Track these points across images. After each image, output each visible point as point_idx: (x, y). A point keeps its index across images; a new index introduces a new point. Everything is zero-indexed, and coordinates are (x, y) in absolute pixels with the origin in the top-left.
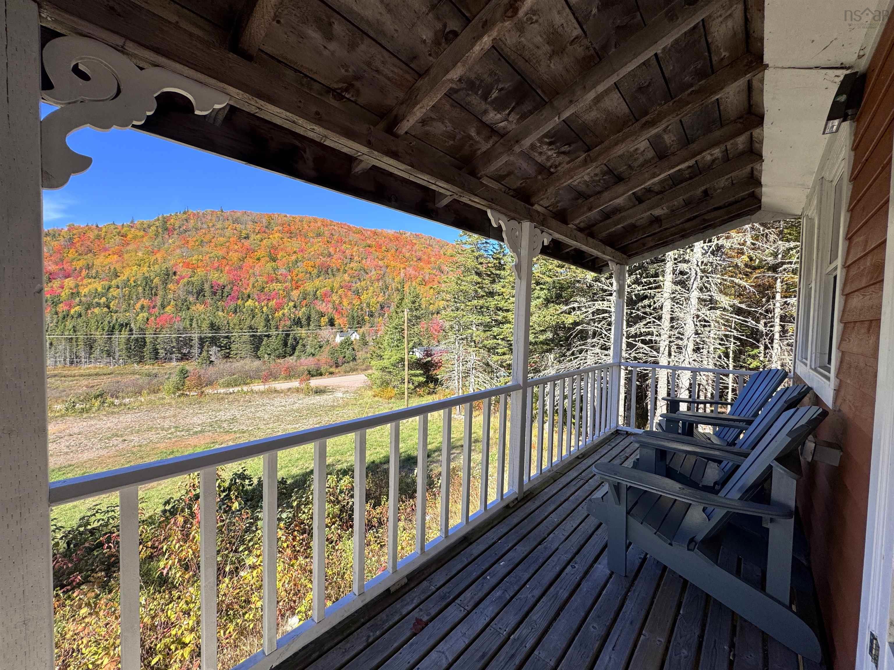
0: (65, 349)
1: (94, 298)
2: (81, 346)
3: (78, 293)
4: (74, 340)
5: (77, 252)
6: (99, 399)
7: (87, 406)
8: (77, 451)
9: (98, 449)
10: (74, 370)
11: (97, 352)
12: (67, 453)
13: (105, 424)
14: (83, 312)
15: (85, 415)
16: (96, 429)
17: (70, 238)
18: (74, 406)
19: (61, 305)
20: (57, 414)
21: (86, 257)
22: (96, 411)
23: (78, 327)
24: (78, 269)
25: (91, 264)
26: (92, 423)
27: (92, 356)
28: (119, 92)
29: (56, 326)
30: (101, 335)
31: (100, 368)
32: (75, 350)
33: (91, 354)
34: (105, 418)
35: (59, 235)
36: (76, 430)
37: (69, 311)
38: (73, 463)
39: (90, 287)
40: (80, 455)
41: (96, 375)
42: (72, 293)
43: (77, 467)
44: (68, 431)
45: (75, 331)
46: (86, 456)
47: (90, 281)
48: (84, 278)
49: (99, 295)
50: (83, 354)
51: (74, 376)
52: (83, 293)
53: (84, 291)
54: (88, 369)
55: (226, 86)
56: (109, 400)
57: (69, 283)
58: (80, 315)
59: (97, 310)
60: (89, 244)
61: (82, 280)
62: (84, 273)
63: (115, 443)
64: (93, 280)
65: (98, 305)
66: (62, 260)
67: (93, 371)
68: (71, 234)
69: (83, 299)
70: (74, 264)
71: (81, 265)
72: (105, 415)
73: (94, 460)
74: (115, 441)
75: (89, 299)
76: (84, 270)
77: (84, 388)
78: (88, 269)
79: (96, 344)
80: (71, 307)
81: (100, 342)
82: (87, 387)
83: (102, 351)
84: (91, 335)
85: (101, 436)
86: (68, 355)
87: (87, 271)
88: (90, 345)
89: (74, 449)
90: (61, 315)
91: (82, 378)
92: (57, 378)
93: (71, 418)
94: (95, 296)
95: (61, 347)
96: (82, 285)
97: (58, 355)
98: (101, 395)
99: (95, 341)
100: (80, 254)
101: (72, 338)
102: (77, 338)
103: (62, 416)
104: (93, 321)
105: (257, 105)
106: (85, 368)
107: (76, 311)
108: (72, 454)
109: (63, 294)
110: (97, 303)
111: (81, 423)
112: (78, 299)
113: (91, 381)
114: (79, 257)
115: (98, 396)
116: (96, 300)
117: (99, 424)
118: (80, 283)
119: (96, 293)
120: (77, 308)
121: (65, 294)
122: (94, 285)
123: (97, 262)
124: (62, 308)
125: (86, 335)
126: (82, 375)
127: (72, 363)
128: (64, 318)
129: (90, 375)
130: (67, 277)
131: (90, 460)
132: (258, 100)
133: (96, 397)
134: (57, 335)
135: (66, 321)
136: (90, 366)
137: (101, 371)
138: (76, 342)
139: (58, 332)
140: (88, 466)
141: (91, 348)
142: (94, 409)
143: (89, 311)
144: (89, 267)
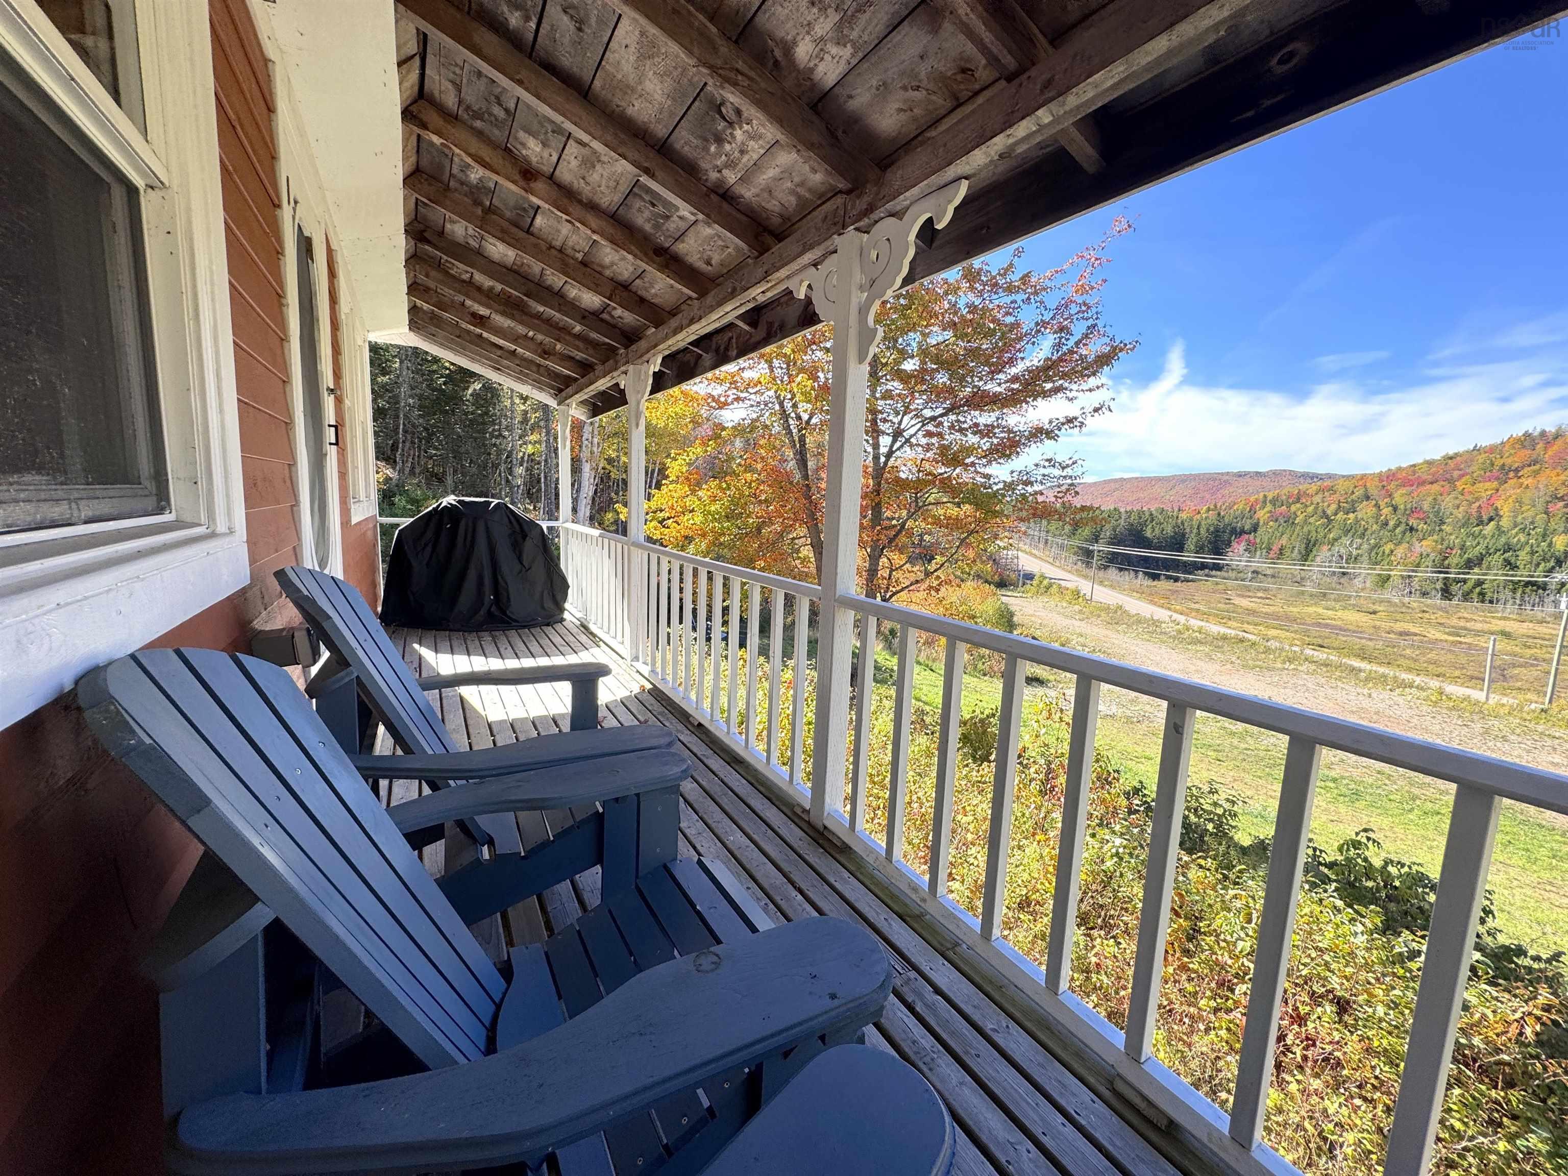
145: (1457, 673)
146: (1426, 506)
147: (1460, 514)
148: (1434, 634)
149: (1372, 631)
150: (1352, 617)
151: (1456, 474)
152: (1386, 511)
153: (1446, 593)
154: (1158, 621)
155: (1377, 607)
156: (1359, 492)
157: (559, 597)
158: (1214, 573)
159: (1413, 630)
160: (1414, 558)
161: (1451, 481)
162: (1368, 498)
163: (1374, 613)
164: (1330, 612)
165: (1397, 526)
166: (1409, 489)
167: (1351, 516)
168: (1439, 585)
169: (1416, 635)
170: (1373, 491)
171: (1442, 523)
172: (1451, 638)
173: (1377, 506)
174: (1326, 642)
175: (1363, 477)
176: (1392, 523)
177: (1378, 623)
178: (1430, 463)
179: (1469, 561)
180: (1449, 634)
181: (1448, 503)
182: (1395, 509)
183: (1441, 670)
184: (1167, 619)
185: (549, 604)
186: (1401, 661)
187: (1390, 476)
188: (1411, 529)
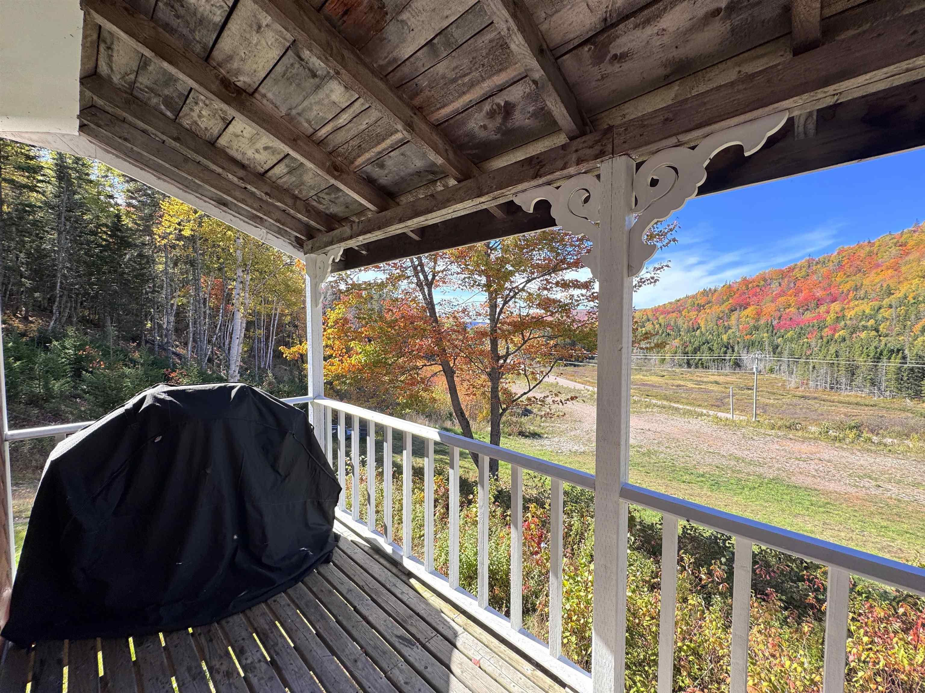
0: (826, 373)
1: (860, 321)
2: (843, 372)
3: (844, 316)
4: (836, 365)
5: (845, 274)
6: (854, 431)
7: (841, 436)
8: (825, 478)
9: (846, 484)
10: (835, 395)
11: (859, 380)
12: (814, 476)
13: (857, 460)
14: (847, 336)
15: (837, 445)
16: (847, 462)
17: (839, 262)
18: (827, 432)
19: (826, 330)
20: (811, 436)
21: (854, 278)
22: (850, 443)
23: (841, 353)
24: (845, 291)
25: (859, 285)
26: (844, 454)
27: (854, 383)
28: (675, 169)
29: (820, 350)
30: (865, 362)
31: (861, 397)
32: (835, 375)
33: (852, 381)
34: (858, 453)
35: (829, 261)
36: (827, 458)
37: (833, 335)
38: (819, 488)
39: (856, 309)
40: (827, 484)
41: (856, 404)
42: (838, 317)
43: (823, 494)
44: (818, 455)
45: (837, 356)
46: (832, 486)
47: (856, 303)
48: (851, 300)
49: (866, 317)
50: (844, 380)
51: (833, 402)
52: (849, 317)
53: (850, 314)
54: (848, 396)
55: (776, 105)
56: (865, 435)
57: (836, 307)
58: (844, 340)
59: (863, 335)
60: (858, 263)
61: (848, 302)
62: (851, 295)
63: (867, 485)
64: (861, 302)
65: (865, 328)
66: (830, 285)
67: (853, 400)
68: (840, 257)
69: (848, 322)
70: (841, 287)
71: (849, 288)
72: (859, 451)
73: (840, 494)
74: (866, 482)
75: (855, 322)
76: (851, 292)
77: (842, 416)
78: (856, 290)
79: (858, 371)
80: (835, 331)
81: (864, 369)
82: (846, 415)
83: (865, 379)
84: (854, 361)
85: (851, 471)
86: (829, 379)
87: (855, 293)
88: (852, 372)
89: (822, 474)
90: (825, 340)
91: (841, 405)
92: (817, 401)
93: (823, 443)
94: (862, 319)
95: (822, 371)
96: (848, 308)
97: (819, 378)
98: (856, 427)
99: (858, 367)
100: (848, 276)
101: (833, 363)
102: (839, 364)
103: (815, 439)
104: (857, 346)
105: (828, 94)
106: (846, 395)
107: (840, 336)
108: (819, 479)
109: (828, 318)
110: (863, 326)
111: (832, 451)
112: (843, 323)
113: (849, 410)
114: (847, 279)
115: (854, 427)
116: (863, 323)
117: (852, 459)
118: (847, 306)
119: (863, 315)
120: (841, 333)
121: (830, 319)
122: (862, 307)
123: (866, 282)
124: (826, 332)
125: (849, 361)
126: (841, 402)
127: (832, 388)
128: (828, 342)
129: (849, 403)
130: (833, 302)
131: (836, 492)
132: (826, 89)
133: (851, 428)
134: (820, 359)
135: (830, 345)
136: (850, 393)
137: (862, 401)
138: (837, 367)
139: (821, 356)
140: (832, 497)
141: (853, 374)
142: (847, 440)
143: (854, 335)
144: (856, 289)
145: (706, 404)
146: (672, 324)
147: (685, 326)
148: (690, 385)
149: (665, 385)
150: (654, 379)
151: (681, 308)
152: (657, 326)
153: (689, 365)
154: (578, 390)
155: (663, 373)
156: (645, 318)
157: (326, 505)
158: (591, 361)
159: (682, 384)
160: (674, 349)
161: (680, 312)
162: (649, 320)
163: (663, 376)
164: (646, 378)
165: (663, 333)
166: (664, 315)
167: (643, 329)
168: (685, 361)
169: (683, 386)
170: (650, 317)
171: (680, 331)
172: (697, 386)
173: (653, 324)
174: (649, 393)
175: (645, 310)
176: (660, 332)
177: (667, 381)
178: (671, 303)
179: (695, 348)
180: (696, 384)
181: (680, 322)
182: (660, 325)
183: (700, 403)
184: (583, 389)
185: (314, 517)
186: (683, 400)
187: (656, 310)
188: (668, 334)
